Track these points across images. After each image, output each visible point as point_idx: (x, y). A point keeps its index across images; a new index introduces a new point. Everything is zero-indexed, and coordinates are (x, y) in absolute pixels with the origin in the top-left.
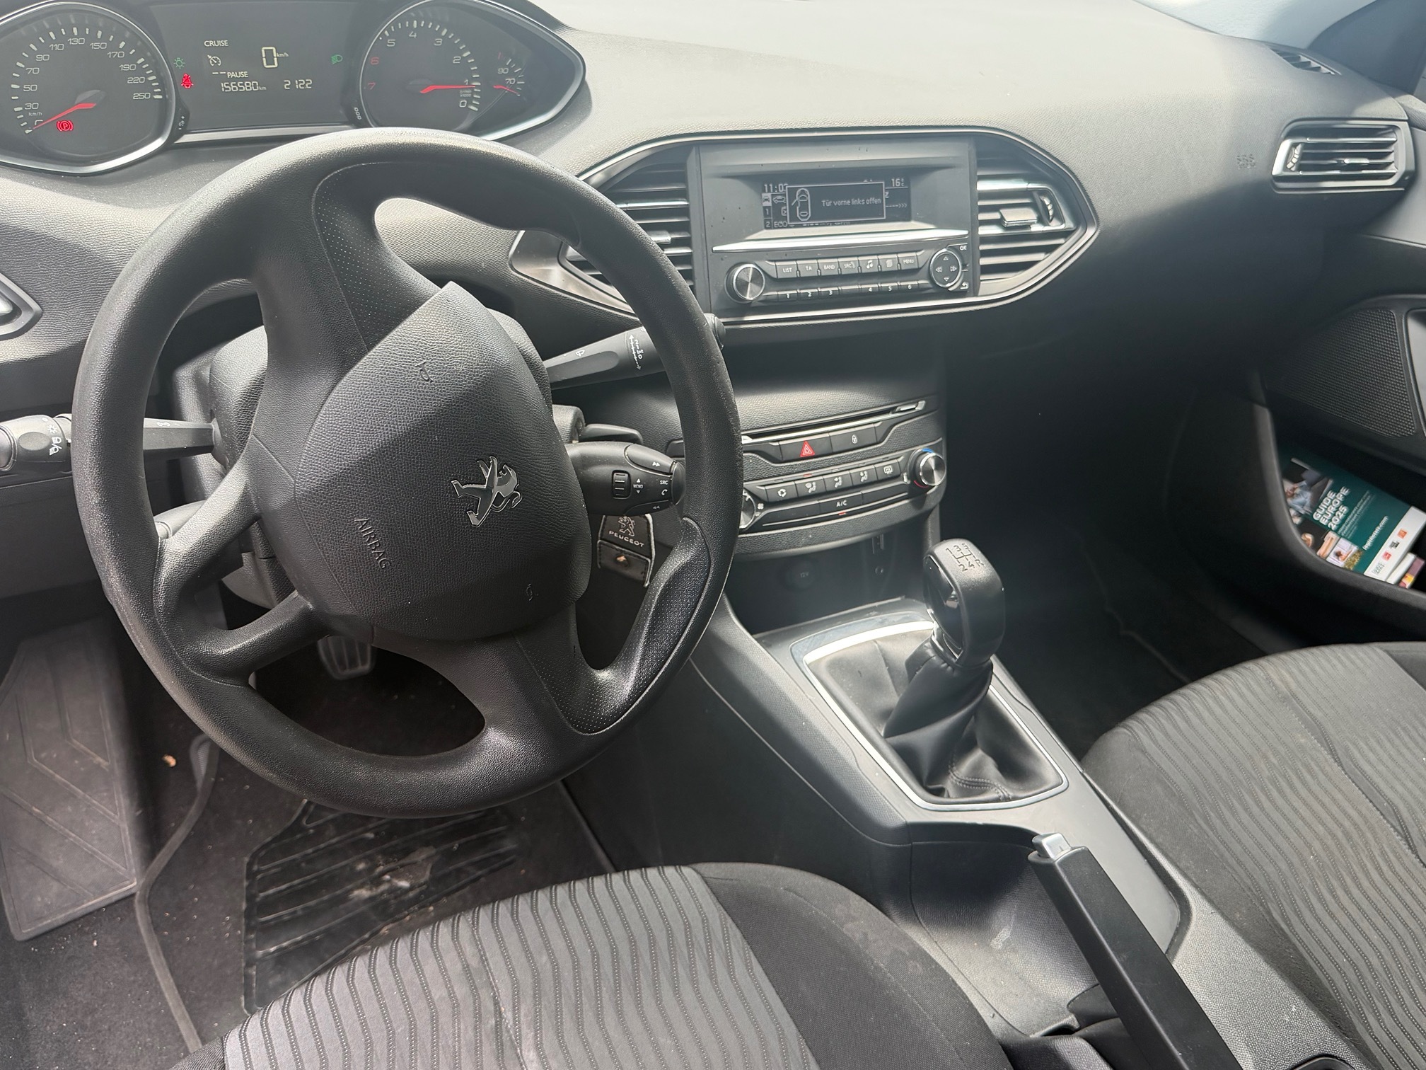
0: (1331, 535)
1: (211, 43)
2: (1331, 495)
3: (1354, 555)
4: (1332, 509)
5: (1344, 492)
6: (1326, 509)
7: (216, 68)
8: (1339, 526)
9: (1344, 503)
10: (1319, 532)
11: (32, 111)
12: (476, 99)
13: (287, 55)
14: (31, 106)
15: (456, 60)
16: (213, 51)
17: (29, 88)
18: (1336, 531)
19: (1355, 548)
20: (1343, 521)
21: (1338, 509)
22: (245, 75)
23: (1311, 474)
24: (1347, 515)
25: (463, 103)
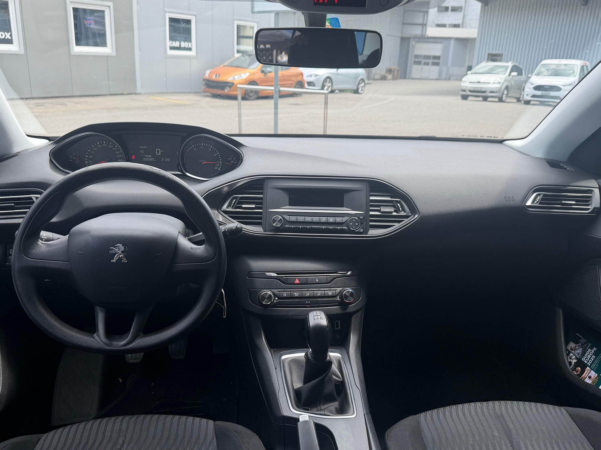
0: (588, 368)
1: (142, 147)
2: (589, 350)
3: (596, 378)
4: (589, 356)
5: (595, 349)
6: (587, 356)
7: (142, 154)
8: (591, 364)
9: (594, 354)
10: (584, 366)
11: (90, 163)
12: (220, 167)
13: (163, 151)
14: (90, 161)
15: (215, 155)
16: (142, 149)
17: (90, 157)
18: (590, 367)
19: (597, 375)
20: (593, 362)
21: (592, 356)
22: (150, 156)
23: (583, 340)
24: (595, 359)
25: (216, 168)
